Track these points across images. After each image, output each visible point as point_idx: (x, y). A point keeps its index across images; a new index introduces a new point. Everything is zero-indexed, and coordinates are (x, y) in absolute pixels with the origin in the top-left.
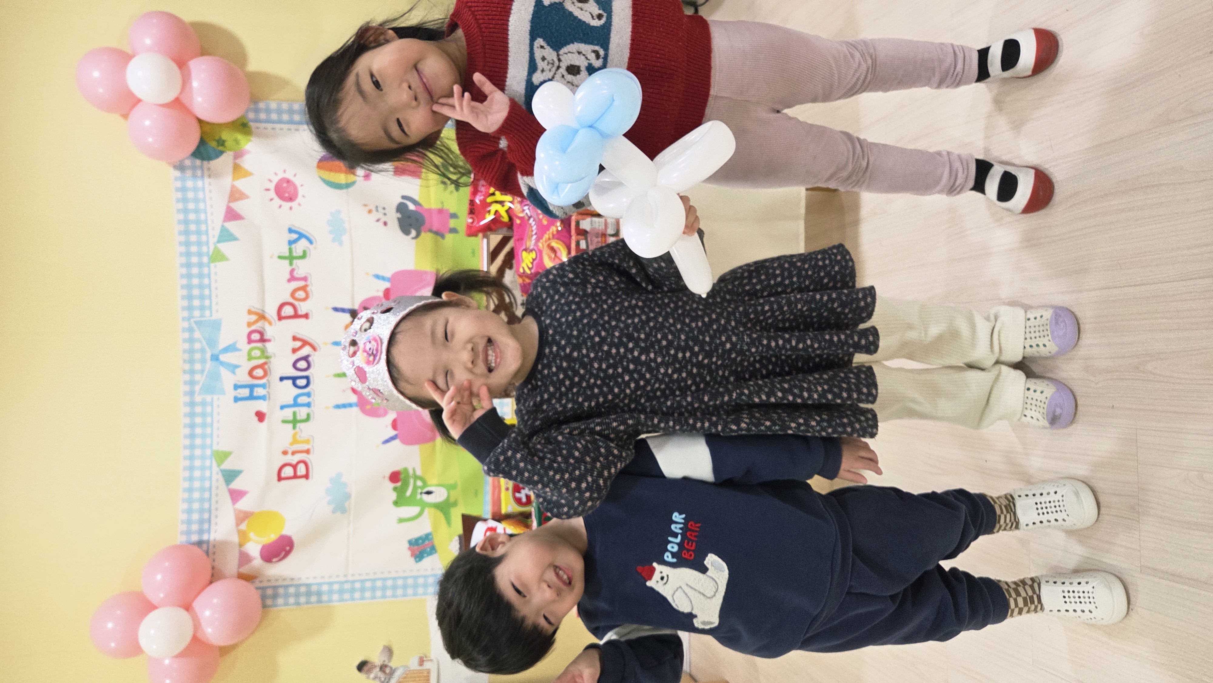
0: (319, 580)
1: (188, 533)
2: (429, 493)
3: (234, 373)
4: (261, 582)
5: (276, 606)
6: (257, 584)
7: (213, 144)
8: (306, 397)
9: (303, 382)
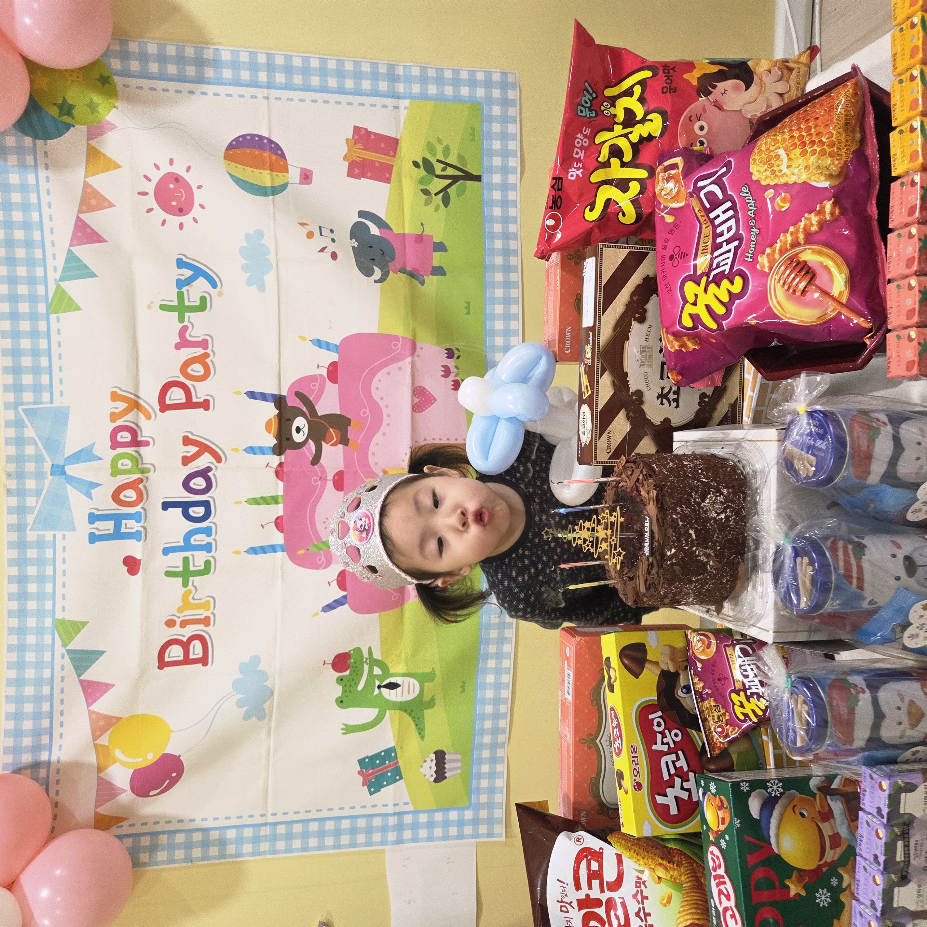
0: (222, 823)
1: (16, 750)
2: (392, 686)
3: (89, 496)
4: (133, 825)
5: (156, 864)
6: (125, 829)
7: (54, 111)
8: (204, 535)
9: (199, 511)
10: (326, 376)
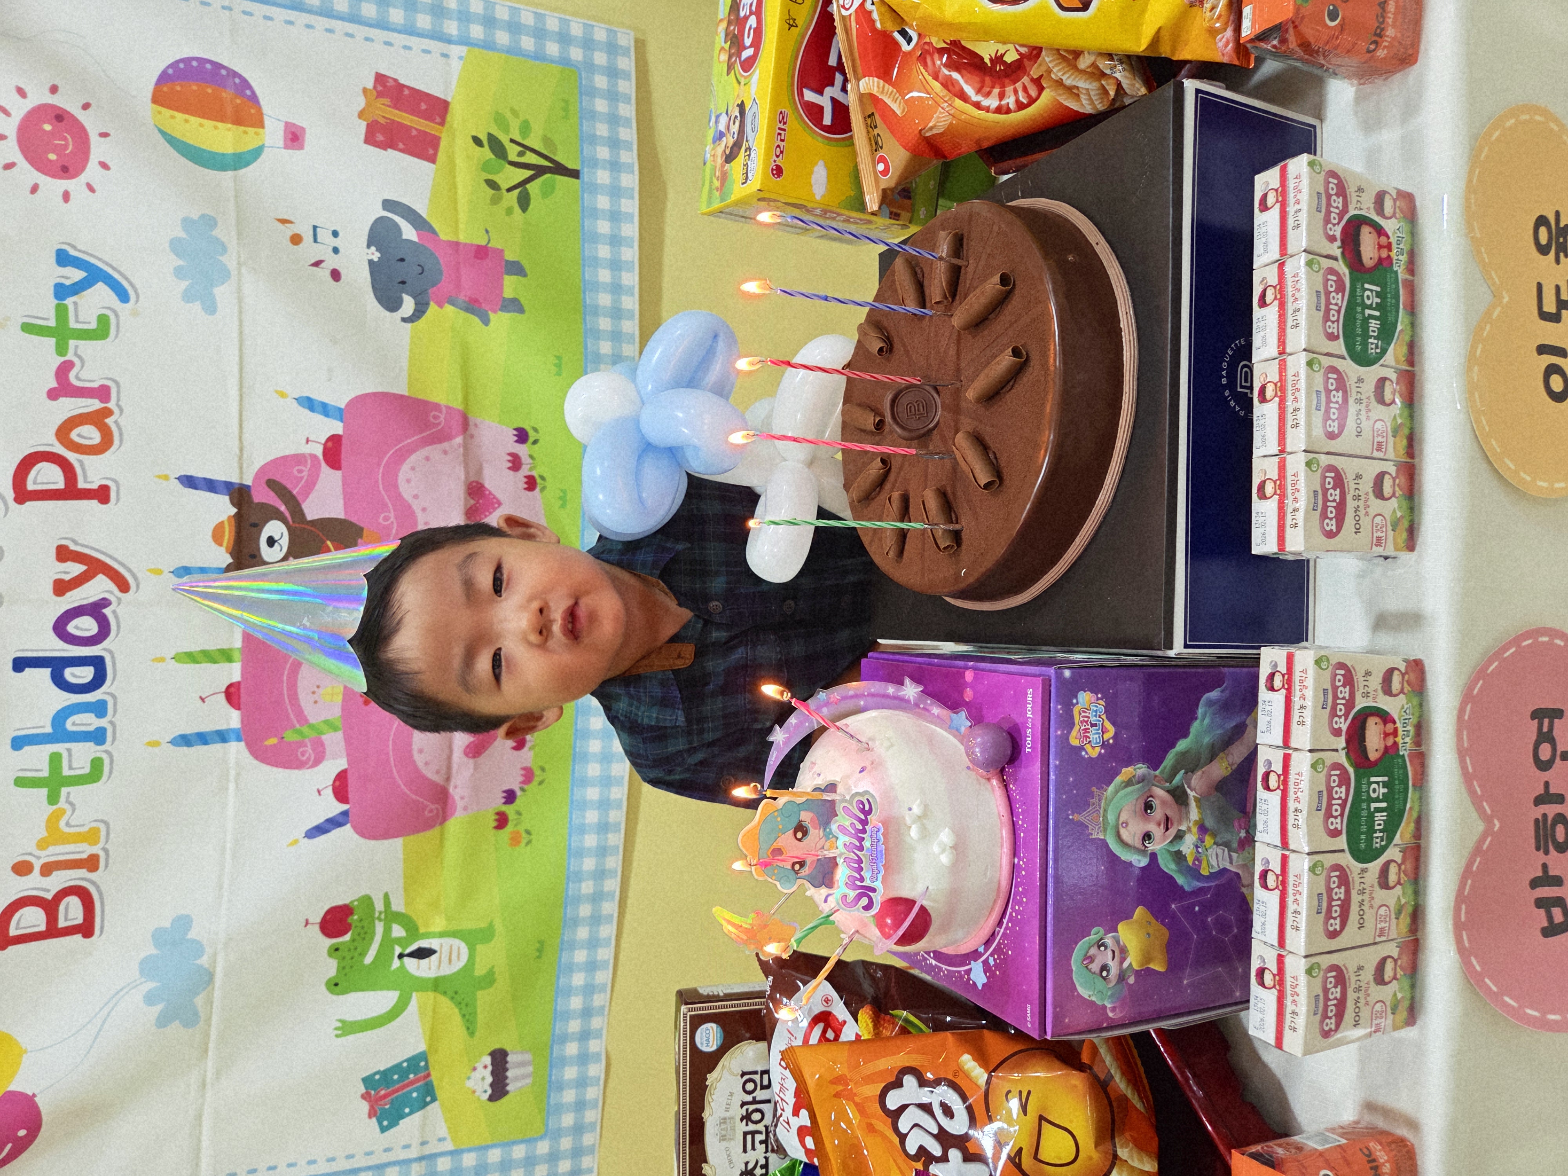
2: (422, 954)
8: (93, 715)
9: (85, 674)
10: (321, 457)
